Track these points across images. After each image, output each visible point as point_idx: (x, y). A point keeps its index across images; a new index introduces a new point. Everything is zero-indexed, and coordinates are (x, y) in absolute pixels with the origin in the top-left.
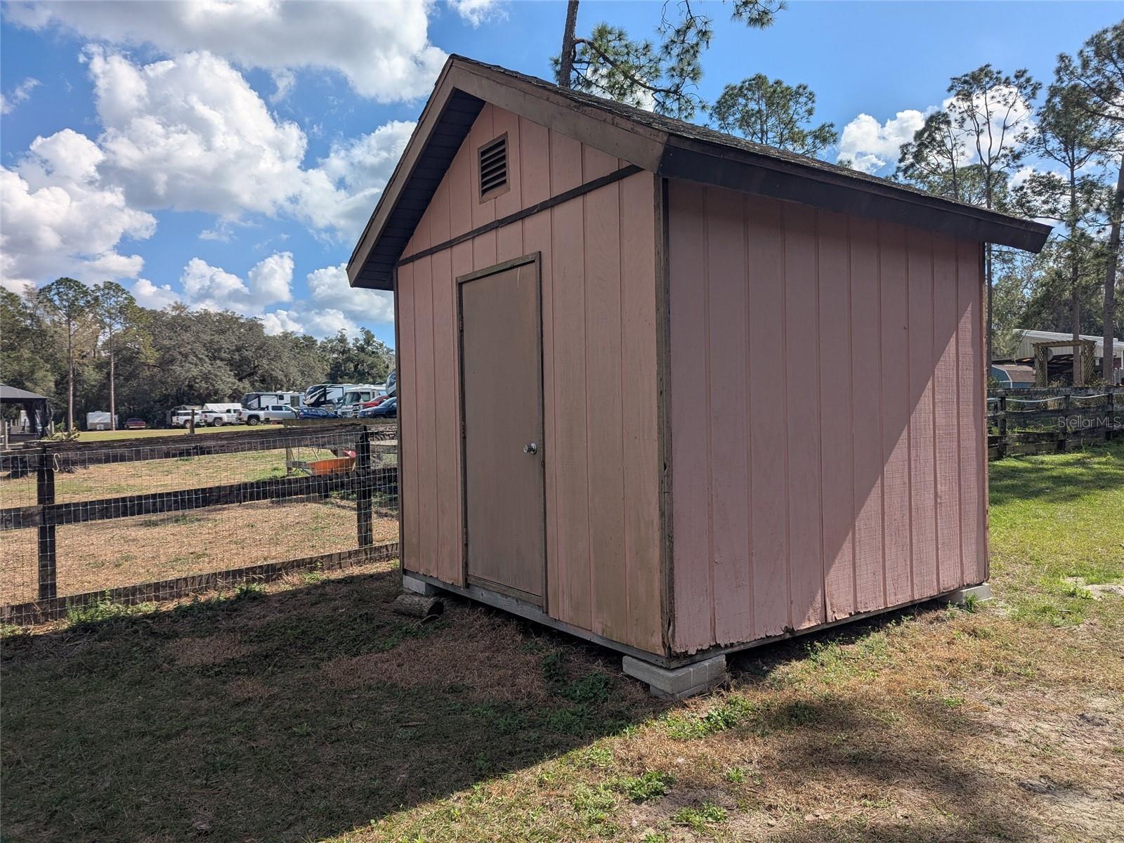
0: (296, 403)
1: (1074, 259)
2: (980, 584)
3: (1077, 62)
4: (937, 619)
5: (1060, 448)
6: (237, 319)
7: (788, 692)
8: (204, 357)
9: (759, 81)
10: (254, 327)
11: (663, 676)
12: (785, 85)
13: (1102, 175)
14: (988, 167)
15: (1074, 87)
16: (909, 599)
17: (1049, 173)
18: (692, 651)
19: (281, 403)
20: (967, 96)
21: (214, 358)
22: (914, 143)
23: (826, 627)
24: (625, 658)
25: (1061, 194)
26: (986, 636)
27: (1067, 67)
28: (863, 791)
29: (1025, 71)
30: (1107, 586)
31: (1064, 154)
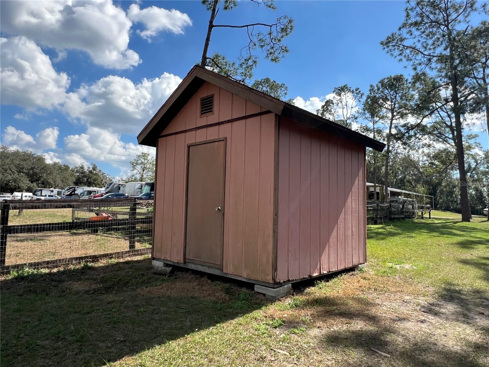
0: (60, 194)
1: (375, 156)
2: (364, 264)
3: (376, 88)
4: (353, 274)
5: (376, 223)
6: (33, 155)
7: (312, 296)
8: (15, 171)
9: (267, 80)
10: (40, 160)
11: (272, 291)
12: (277, 83)
13: (384, 128)
14: (346, 121)
15: (375, 96)
16: (344, 268)
17: (366, 125)
18: (282, 282)
19: (52, 194)
20: (339, 95)
21: (19, 172)
22: (321, 109)
23: (320, 276)
24: (255, 286)
25: (370, 133)
26: (369, 279)
27: (373, 89)
28: (346, 322)
29: (359, 89)
30: (401, 266)
31: (371, 119)
